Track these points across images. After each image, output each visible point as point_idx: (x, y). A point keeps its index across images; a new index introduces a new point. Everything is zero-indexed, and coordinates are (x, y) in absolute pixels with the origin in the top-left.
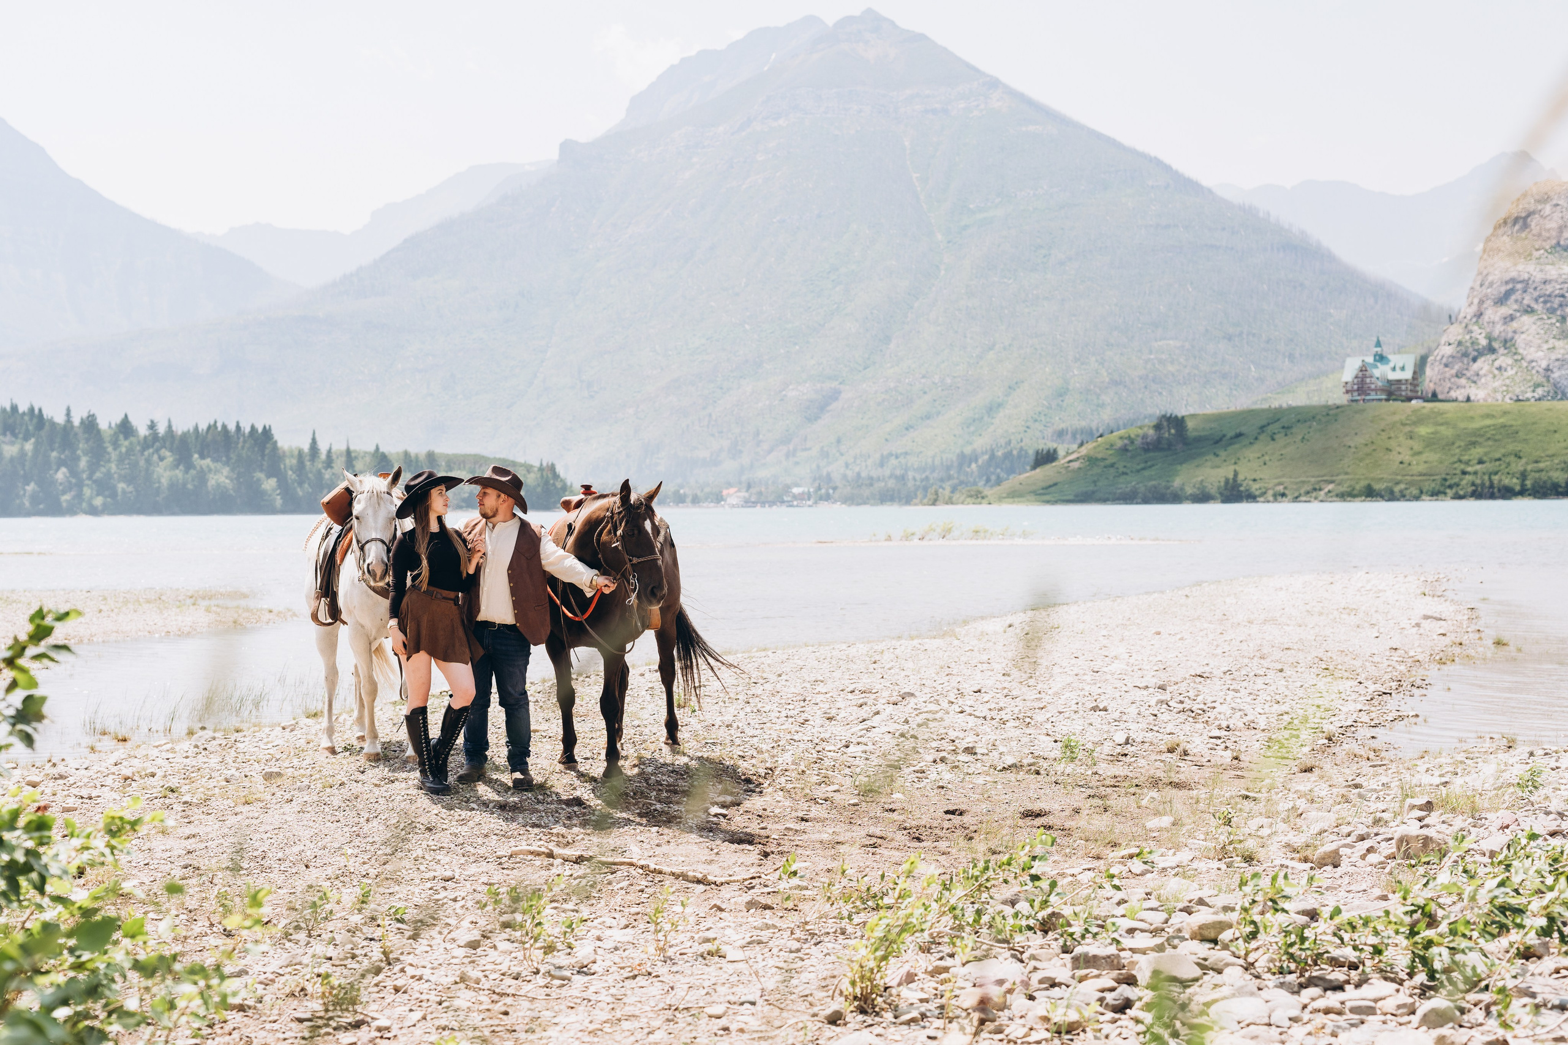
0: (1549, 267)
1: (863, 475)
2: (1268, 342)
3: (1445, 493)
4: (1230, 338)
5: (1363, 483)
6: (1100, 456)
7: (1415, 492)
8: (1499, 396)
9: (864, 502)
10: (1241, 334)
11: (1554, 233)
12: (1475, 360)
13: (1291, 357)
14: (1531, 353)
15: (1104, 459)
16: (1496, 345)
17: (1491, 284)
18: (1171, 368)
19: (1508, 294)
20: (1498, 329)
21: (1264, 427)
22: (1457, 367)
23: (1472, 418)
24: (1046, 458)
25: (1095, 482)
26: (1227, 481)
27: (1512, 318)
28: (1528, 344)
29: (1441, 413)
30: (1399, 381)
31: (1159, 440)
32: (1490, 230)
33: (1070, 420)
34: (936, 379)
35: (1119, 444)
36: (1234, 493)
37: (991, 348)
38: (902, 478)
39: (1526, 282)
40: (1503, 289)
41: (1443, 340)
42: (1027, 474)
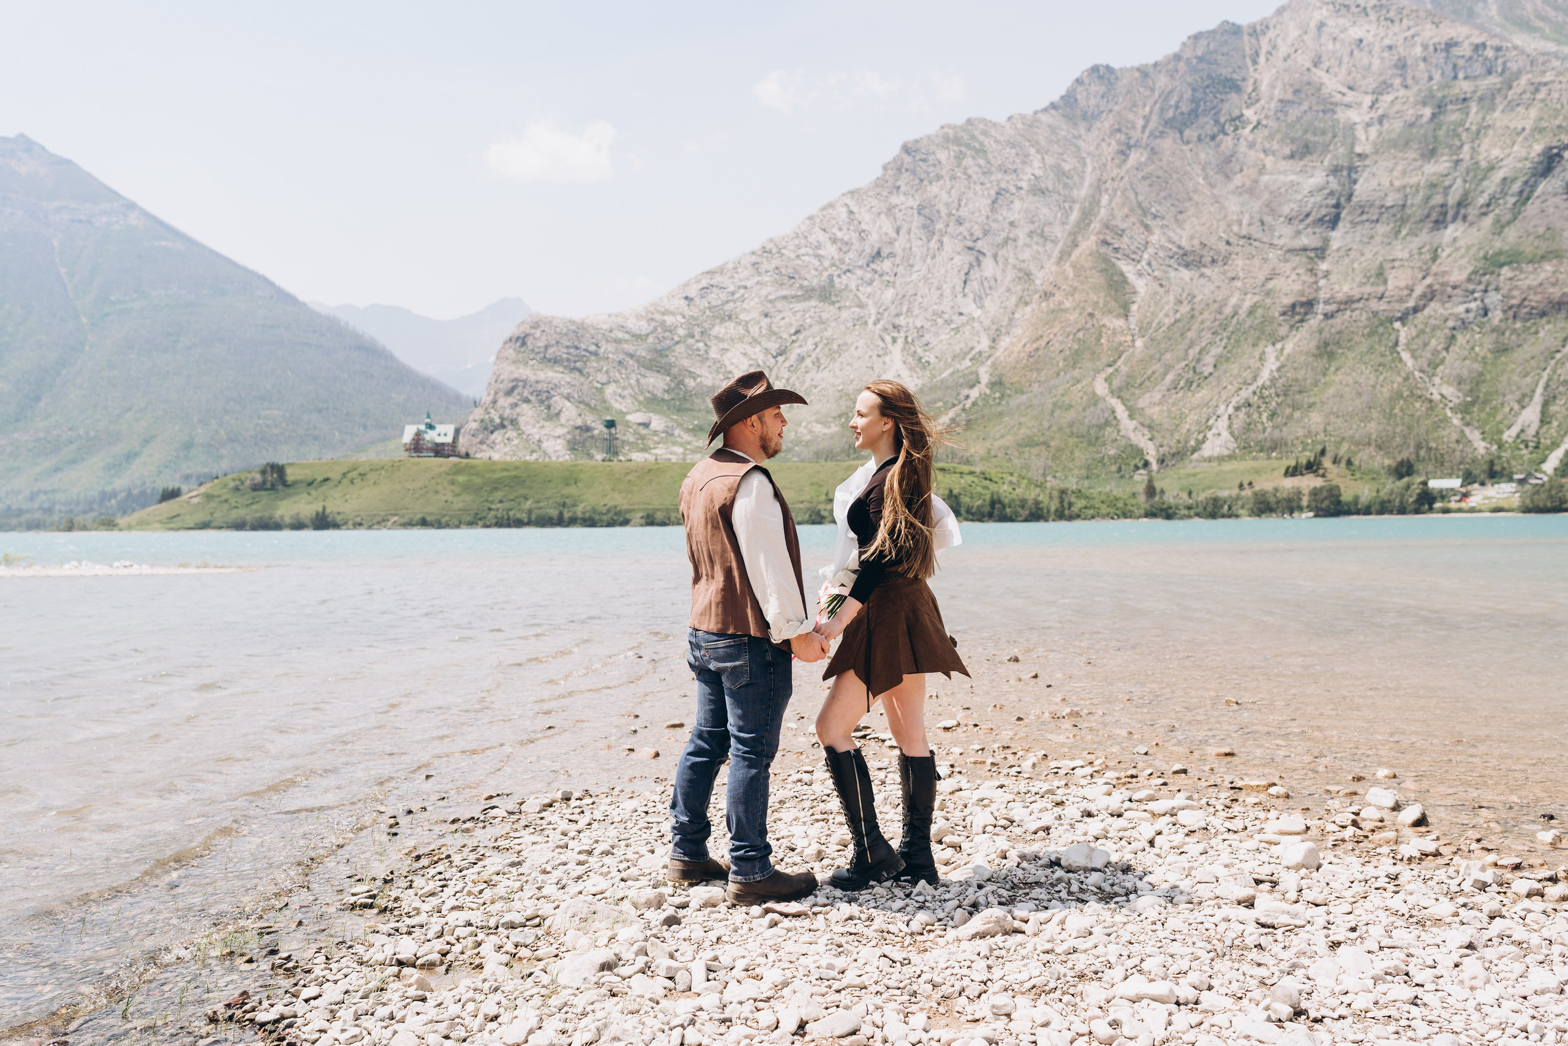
0: (539, 372)
1: (14, 507)
2: (348, 415)
3: (477, 524)
4: (320, 411)
5: (419, 516)
6: (216, 493)
7: (456, 523)
8: (508, 459)
9: (12, 529)
10: (328, 408)
11: (542, 350)
12: (492, 432)
13: (365, 427)
14: (528, 429)
15: (219, 496)
16: (506, 423)
17: (502, 381)
18: (276, 431)
19: (513, 389)
20: (507, 412)
21: (344, 475)
22: (481, 437)
23: (494, 471)
24: (171, 495)
25: (212, 514)
26: (317, 514)
27: (515, 405)
28: (527, 423)
29: (472, 467)
30: (443, 444)
31: (264, 482)
32: (501, 345)
33: (196, 466)
34: (81, 431)
35: (232, 484)
36: (322, 522)
37: (129, 409)
38: (49, 511)
39: (525, 382)
40: (510, 385)
41: (471, 418)
42: (154, 507)
